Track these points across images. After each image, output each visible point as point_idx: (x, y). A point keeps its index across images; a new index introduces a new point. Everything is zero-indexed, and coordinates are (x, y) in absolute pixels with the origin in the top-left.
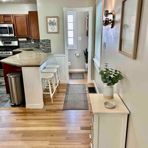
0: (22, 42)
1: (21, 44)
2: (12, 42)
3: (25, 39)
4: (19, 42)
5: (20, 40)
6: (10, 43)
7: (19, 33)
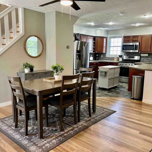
0: (144, 57)
1: (142, 59)
2: (135, 56)
3: (147, 55)
4: (141, 57)
5: (142, 55)
6: (134, 57)
7: (143, 50)
